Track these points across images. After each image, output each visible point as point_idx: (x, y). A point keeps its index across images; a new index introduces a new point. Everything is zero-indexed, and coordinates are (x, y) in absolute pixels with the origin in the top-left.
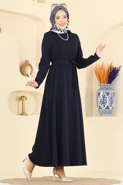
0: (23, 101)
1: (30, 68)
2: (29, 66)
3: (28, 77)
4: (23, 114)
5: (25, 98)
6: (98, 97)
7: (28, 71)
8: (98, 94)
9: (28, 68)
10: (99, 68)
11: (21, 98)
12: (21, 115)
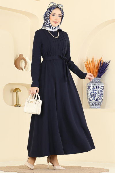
0: (17, 92)
1: (24, 61)
2: (23, 60)
3: (23, 70)
4: (17, 105)
5: (19, 90)
6: (88, 90)
7: (22, 64)
8: (88, 87)
9: (22, 62)
10: (90, 62)
11: (16, 90)
12: (15, 106)
